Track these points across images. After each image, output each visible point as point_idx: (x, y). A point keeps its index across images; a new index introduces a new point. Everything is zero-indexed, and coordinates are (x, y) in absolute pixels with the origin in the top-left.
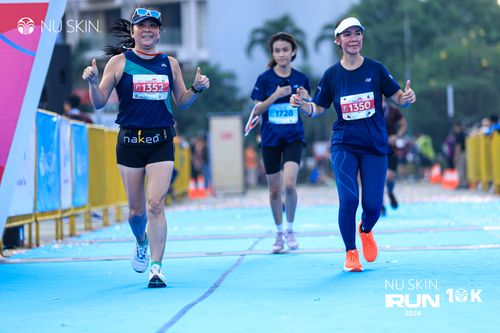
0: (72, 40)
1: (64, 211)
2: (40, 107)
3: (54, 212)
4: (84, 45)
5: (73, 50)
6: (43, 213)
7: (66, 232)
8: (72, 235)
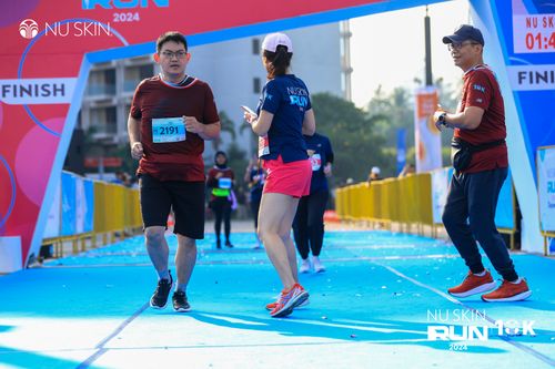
0: (85, 126)
1: (78, 235)
2: (64, 169)
3: (72, 236)
4: (92, 130)
5: (85, 133)
6: (65, 237)
7: (80, 248)
8: (83, 250)
